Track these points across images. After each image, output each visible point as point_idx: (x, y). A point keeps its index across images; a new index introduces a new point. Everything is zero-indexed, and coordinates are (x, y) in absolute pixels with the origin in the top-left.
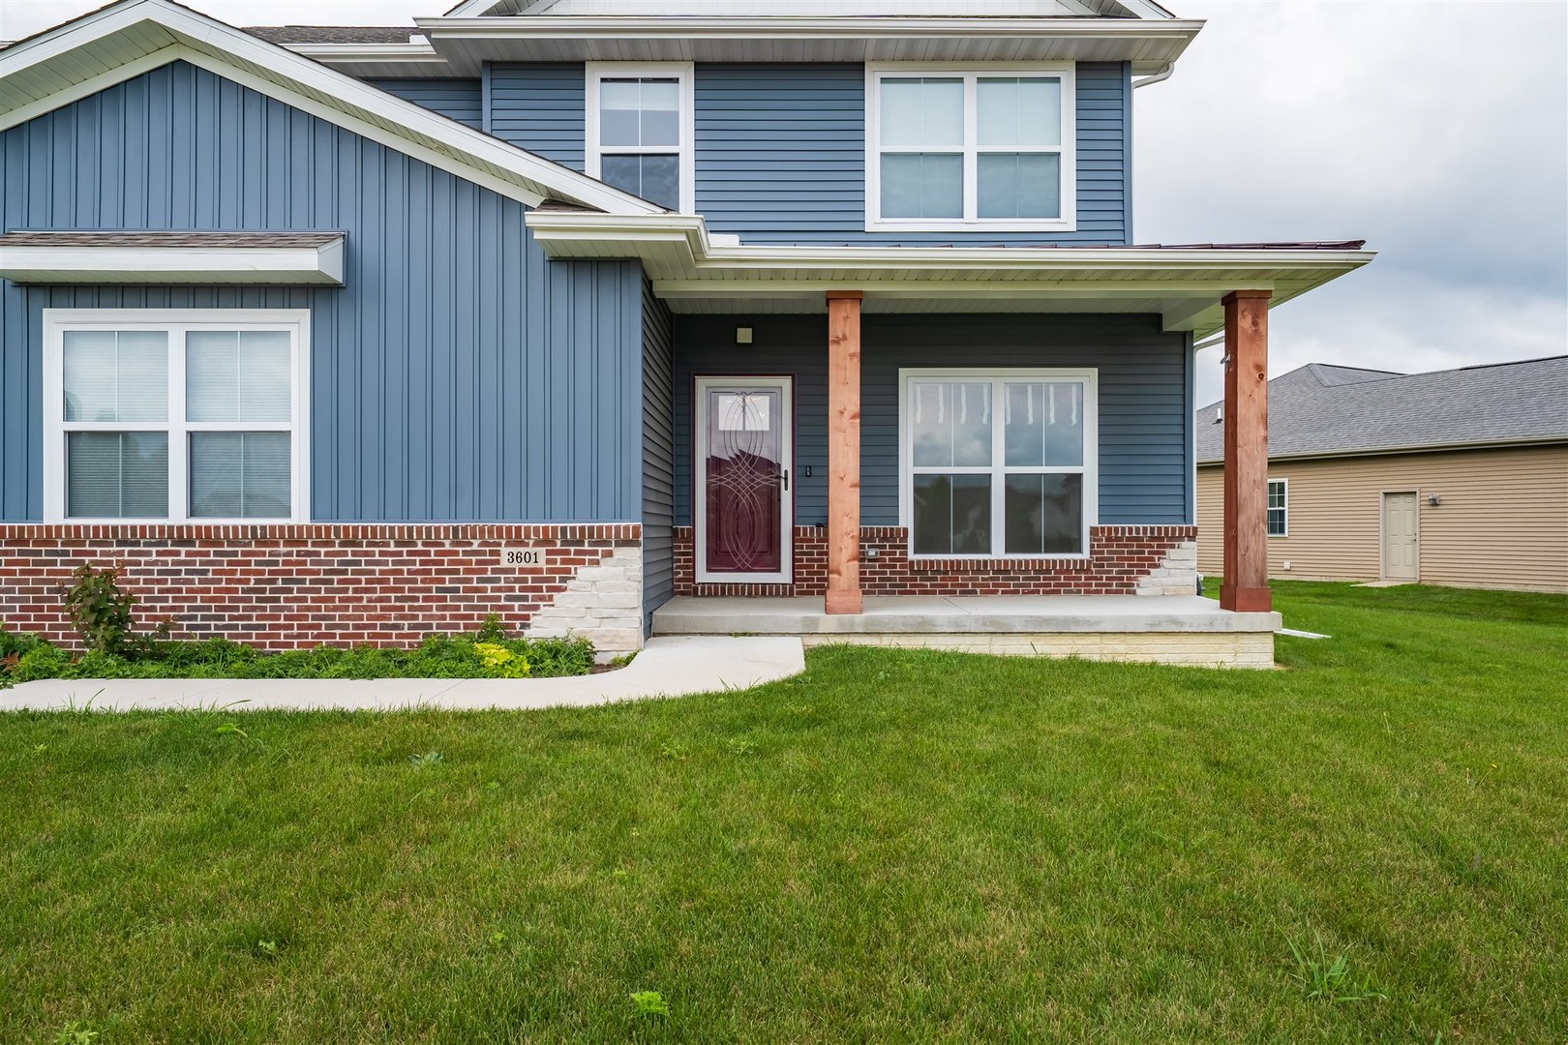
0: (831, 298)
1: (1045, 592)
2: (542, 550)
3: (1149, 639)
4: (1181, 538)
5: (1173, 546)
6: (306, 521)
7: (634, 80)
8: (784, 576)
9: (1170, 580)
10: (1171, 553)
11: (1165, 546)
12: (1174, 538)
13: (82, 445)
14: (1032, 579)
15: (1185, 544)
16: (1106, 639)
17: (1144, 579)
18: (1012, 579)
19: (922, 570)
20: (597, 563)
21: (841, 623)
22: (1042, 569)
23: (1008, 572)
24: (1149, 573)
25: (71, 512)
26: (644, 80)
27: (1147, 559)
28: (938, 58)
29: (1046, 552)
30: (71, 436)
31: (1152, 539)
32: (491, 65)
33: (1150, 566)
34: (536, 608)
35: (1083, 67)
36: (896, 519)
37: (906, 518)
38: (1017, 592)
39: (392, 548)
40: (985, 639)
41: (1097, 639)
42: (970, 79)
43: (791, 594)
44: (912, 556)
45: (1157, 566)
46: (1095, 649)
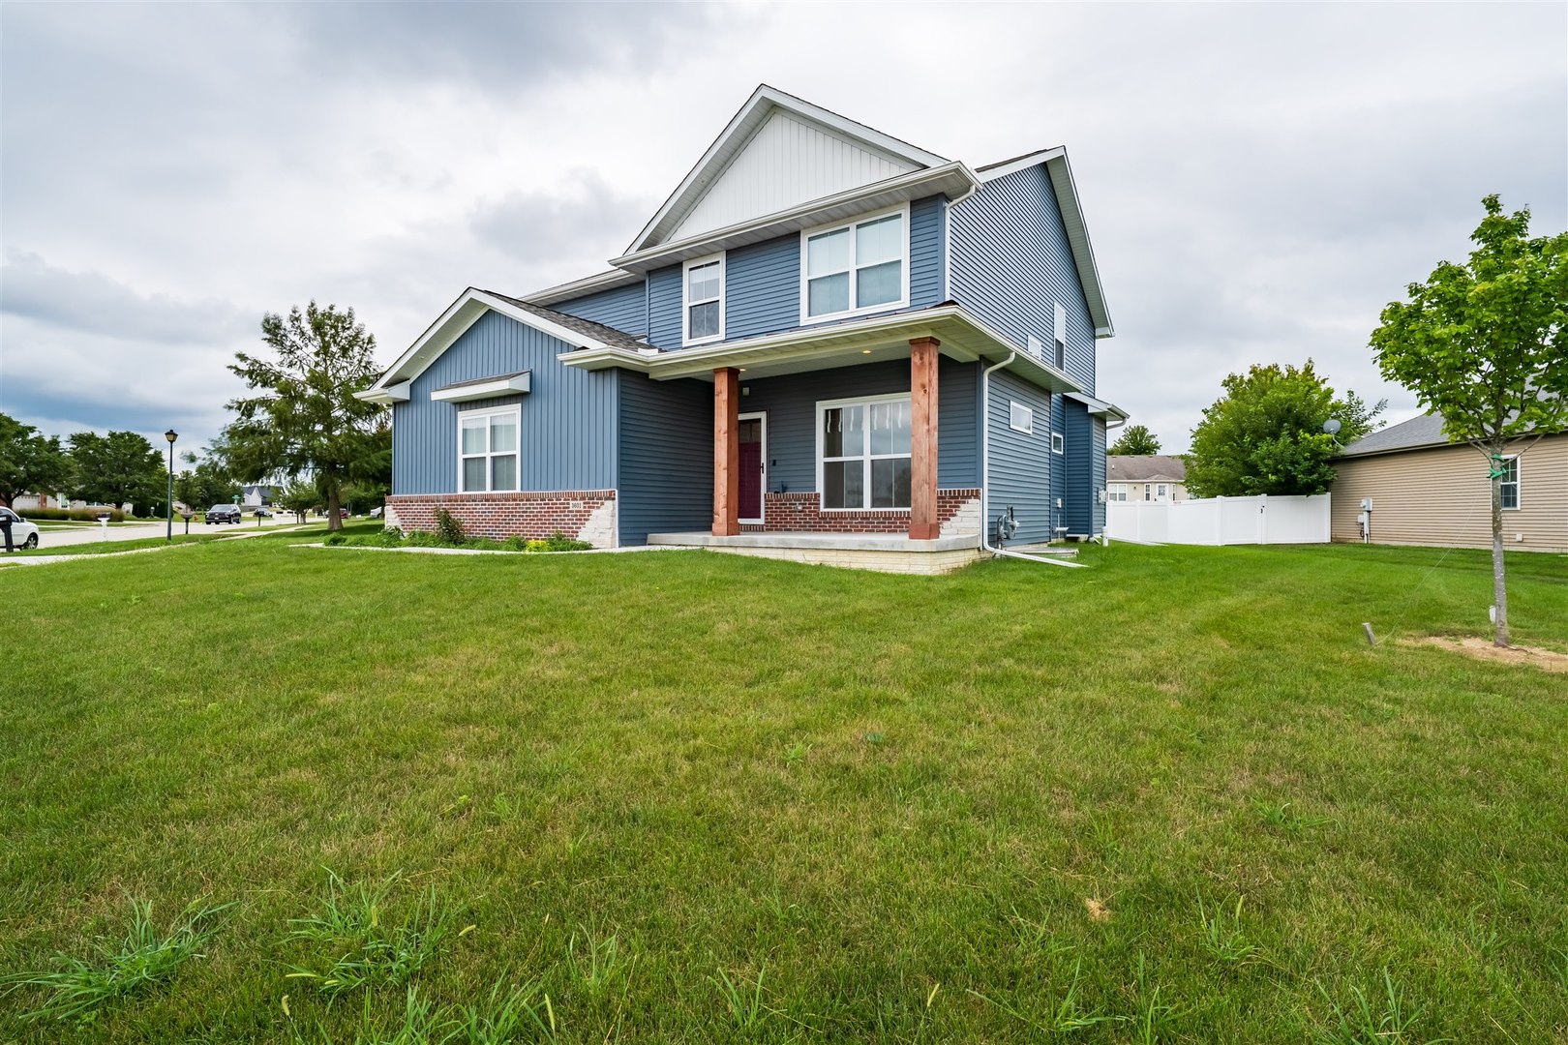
0: (717, 371)
1: (889, 531)
2: (582, 502)
3: (861, 554)
4: (969, 497)
5: (964, 502)
6: (520, 491)
7: (702, 266)
8: (761, 521)
9: (962, 525)
10: (963, 507)
11: (959, 502)
12: (963, 497)
13: (470, 463)
14: (881, 523)
15: (972, 501)
16: (840, 554)
17: (946, 524)
18: (870, 523)
19: (825, 517)
20: (598, 508)
21: (718, 541)
22: (887, 517)
23: (868, 519)
24: (949, 520)
25: (466, 489)
26: (707, 265)
27: (948, 511)
28: (834, 220)
29: (895, 506)
30: (465, 460)
31: (952, 498)
32: (649, 273)
33: (950, 515)
34: (580, 528)
35: (915, 204)
36: (814, 488)
37: (820, 488)
38: (873, 531)
39: (539, 502)
40: (781, 551)
41: (834, 553)
42: (853, 226)
43: (763, 530)
44: (822, 509)
45: (955, 515)
46: (835, 559)
